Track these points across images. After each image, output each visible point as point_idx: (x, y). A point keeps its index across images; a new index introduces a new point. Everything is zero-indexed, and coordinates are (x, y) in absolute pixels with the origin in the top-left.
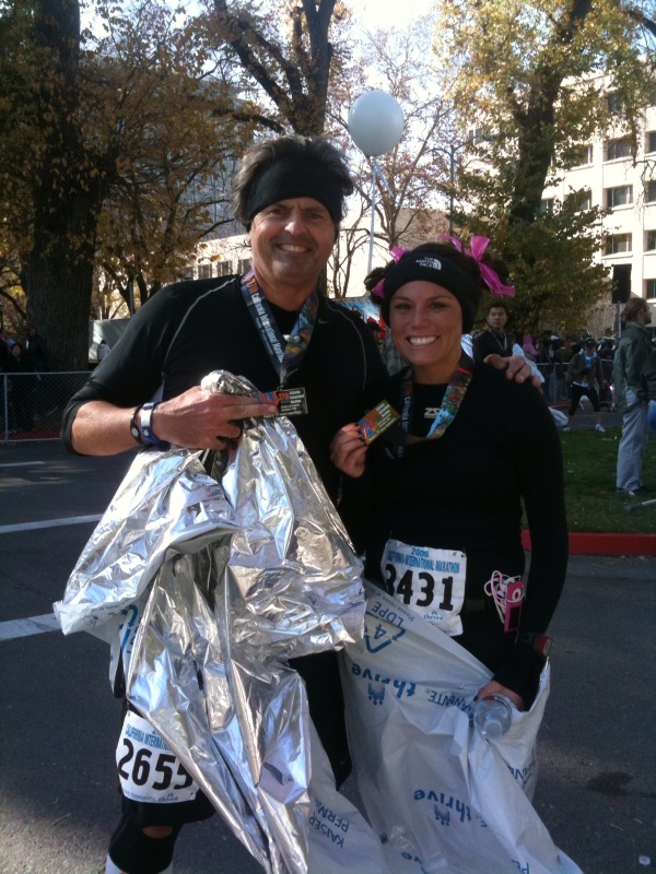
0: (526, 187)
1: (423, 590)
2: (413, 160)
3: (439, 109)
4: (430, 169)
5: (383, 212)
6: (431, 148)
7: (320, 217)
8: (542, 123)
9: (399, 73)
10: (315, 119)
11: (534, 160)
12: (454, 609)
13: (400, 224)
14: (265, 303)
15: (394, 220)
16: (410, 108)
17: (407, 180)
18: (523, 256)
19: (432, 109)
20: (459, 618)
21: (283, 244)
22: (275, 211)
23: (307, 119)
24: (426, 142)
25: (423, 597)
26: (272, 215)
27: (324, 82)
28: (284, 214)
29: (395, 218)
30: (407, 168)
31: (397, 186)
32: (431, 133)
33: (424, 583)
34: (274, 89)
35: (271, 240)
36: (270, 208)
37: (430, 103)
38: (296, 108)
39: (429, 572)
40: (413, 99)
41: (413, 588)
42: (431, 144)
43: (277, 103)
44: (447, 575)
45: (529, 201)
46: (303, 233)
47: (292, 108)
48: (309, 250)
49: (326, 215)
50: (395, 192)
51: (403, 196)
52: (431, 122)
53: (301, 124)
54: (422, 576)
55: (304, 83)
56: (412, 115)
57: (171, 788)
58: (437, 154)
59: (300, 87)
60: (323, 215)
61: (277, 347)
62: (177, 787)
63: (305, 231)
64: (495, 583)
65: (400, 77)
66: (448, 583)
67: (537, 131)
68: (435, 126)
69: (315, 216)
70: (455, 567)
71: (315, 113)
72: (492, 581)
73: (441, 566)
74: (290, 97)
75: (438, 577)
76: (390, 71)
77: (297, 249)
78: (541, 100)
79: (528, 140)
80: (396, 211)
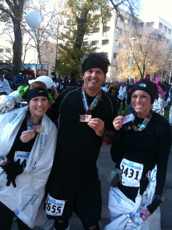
0: (79, 39)
1: (131, 173)
2: (45, 27)
3: (53, 14)
4: (49, 30)
5: (36, 40)
6: (50, 25)
7: (101, 73)
8: (84, 23)
9: (43, 3)
10: (20, 12)
11: (81, 32)
12: (138, 179)
13: (40, 44)
14: (86, 94)
15: (39, 43)
16: (45, 13)
17: (43, 33)
18: (78, 58)
19: (51, 14)
20: (139, 182)
21: (91, 80)
22: (90, 71)
23: (18, 12)
24: (49, 23)
25: (130, 175)
26: (89, 72)
27: (23, 2)
28: (91, 72)
29: (39, 42)
30: (43, 29)
31: (40, 34)
32: (50, 21)
33: (131, 172)
34: (9, 2)
35: (88, 79)
36: (88, 71)
37: (50, 12)
38: (15, 8)
39: (133, 169)
40: (46, 11)
41: (128, 172)
42: (50, 24)
43: (9, 6)
44: (137, 170)
45: (79, 43)
46: (96, 77)
47: (14, 8)
48: (97, 81)
49: (102, 72)
50: (39, 35)
51: (42, 37)
52: (50, 18)
53: (16, 13)
54: (131, 170)
55: (17, 2)
56: (45, 15)
57: (55, 213)
58: (51, 27)
59: (16, 2)
60: (101, 72)
61: (87, 107)
62: (57, 213)
63: (97, 76)
64: (149, 174)
65: (43, 4)
66: (138, 172)
67: (82, 25)
68: (51, 19)
69: (99, 72)
70: (140, 168)
71: (20, 11)
72: (148, 174)
73: (136, 168)
74: (13, 5)
75: (135, 170)
76: (40, 2)
77: (94, 81)
78: (84, 16)
79: (80, 27)
80: (40, 41)
